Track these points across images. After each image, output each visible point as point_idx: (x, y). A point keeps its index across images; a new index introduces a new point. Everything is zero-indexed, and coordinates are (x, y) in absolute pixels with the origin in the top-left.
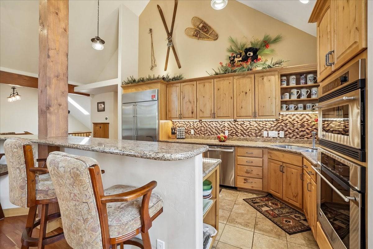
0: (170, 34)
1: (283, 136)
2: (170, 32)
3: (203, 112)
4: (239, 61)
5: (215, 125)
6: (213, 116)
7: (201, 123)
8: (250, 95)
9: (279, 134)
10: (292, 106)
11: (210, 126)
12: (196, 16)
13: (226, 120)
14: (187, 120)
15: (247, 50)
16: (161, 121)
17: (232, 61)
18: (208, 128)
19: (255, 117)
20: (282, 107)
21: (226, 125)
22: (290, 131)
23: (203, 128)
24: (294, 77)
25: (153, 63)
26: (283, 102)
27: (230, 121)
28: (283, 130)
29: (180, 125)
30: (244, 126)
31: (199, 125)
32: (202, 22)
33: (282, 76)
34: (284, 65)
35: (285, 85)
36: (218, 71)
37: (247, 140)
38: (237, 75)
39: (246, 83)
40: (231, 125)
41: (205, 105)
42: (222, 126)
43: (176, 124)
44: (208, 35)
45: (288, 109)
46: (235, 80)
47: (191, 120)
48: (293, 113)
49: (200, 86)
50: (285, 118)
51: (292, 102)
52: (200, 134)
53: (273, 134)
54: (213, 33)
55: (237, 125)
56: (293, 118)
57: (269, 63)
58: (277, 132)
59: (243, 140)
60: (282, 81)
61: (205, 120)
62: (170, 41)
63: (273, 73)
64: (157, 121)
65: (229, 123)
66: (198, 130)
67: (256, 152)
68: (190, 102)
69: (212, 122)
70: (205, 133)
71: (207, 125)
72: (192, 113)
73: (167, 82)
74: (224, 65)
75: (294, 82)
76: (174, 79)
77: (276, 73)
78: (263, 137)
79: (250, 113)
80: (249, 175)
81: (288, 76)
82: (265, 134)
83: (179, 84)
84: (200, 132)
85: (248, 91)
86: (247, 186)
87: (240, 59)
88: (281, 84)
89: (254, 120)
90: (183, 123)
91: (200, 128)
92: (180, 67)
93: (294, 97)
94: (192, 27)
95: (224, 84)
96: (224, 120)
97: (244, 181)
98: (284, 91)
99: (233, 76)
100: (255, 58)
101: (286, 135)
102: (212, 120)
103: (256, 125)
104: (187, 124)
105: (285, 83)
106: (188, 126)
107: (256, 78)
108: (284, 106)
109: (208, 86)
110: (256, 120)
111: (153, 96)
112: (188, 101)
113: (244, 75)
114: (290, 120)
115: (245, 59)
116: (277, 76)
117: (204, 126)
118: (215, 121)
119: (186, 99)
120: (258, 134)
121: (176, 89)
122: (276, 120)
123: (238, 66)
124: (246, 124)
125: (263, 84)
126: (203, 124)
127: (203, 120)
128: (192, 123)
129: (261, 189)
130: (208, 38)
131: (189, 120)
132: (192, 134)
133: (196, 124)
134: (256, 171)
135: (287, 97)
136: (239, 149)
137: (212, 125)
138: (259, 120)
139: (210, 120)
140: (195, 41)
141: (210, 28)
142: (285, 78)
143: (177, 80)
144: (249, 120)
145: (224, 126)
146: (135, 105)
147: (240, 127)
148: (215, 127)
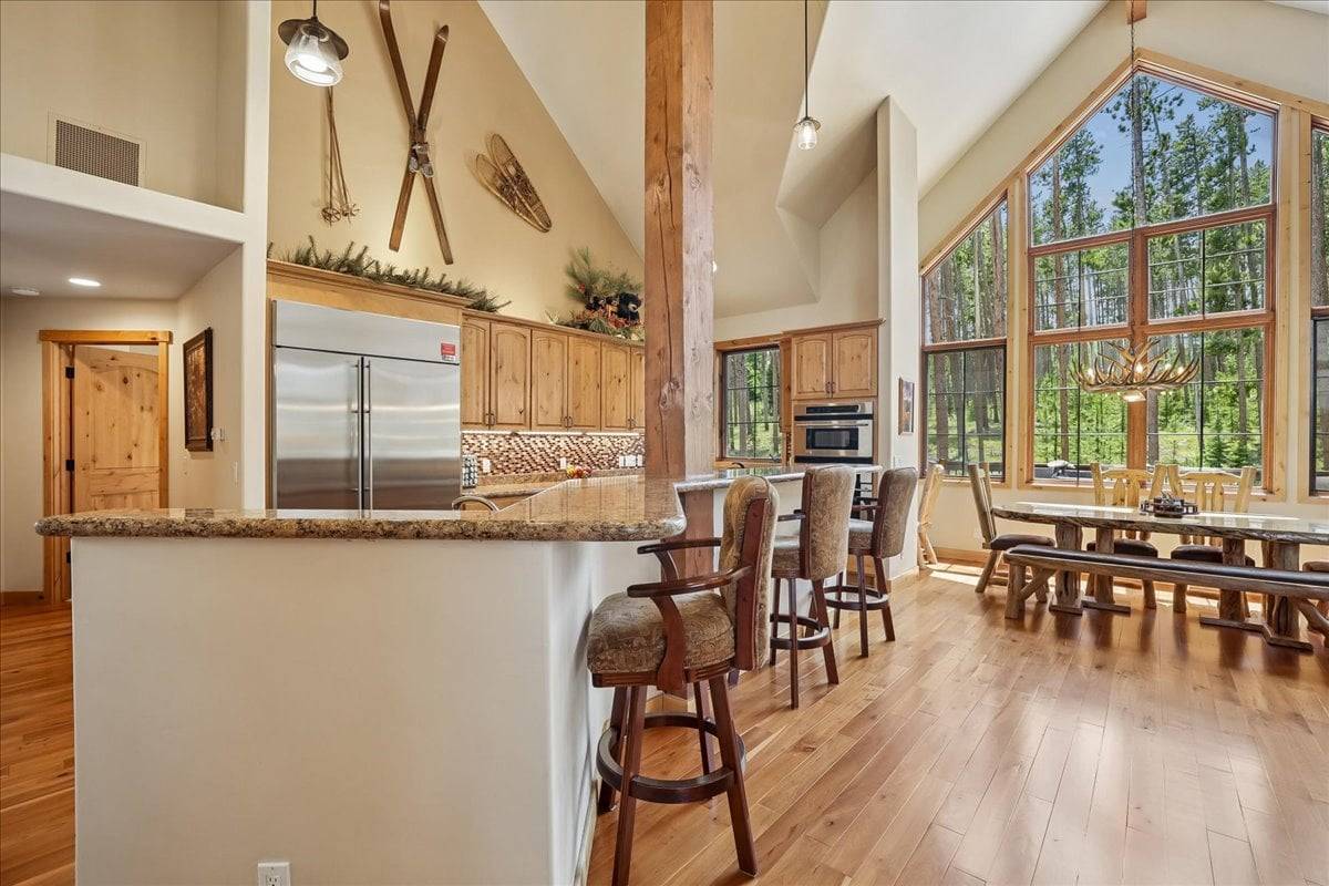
0: (417, 127)
2: (416, 120)
5: (540, 445)
7: (507, 441)
11: (528, 449)
12: (501, 139)
14: (471, 432)
15: (628, 298)
18: (524, 453)
21: (562, 444)
23: (512, 455)
30: (591, 446)
31: (504, 445)
40: (571, 445)
42: (553, 448)
46: (603, 350)
52: (507, 471)
54: (541, 210)
55: (580, 446)
62: (418, 155)
65: (567, 439)
66: (501, 459)
69: (534, 436)
70: (519, 466)
71: (522, 446)
78: (618, 467)
82: (621, 461)
83: (488, 323)
84: (505, 464)
85: (622, 377)
91: (505, 454)
94: (489, 157)
95: (587, 353)
99: (602, 340)
103: (609, 444)
104: (471, 442)
107: (634, 355)
111: (446, 349)
112: (510, 377)
117: (517, 449)
118: (541, 437)
120: (612, 462)
124: (596, 441)
126: (514, 444)
131: (476, 432)
132: (485, 471)
133: (496, 442)
137: (533, 446)
141: (535, 192)
143: (483, 308)
144: (600, 434)
145: (559, 448)
146: (362, 366)
147: (585, 449)
148: (541, 450)
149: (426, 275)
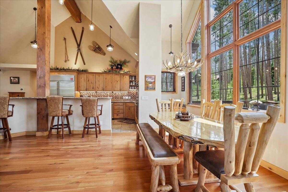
0: (79, 45)
1: (130, 98)
2: (79, 44)
3: (98, 88)
4: (115, 68)
6: (103, 90)
7: (96, 93)
8: (119, 82)
9: (129, 97)
10: (133, 87)
12: (95, 41)
13: (109, 92)
14: (89, 92)
15: (118, 65)
16: (76, 92)
17: (112, 68)
18: (100, 96)
19: (121, 91)
20: (130, 88)
21: (108, 94)
22: (133, 97)
23: (97, 96)
24: (134, 77)
25: (67, 58)
26: (130, 86)
27: (110, 93)
28: (130, 96)
29: (84, 94)
30: (116, 95)
31: (95, 94)
32: (97, 44)
33: (130, 76)
34: (131, 72)
35: (131, 80)
36: (106, 71)
37: (117, 100)
38: (114, 74)
39: (117, 77)
40: (111, 94)
41: (99, 85)
42: (106, 95)
43: (82, 93)
44: (100, 52)
45: (132, 89)
46: (113, 76)
47: (91, 92)
48: (133, 90)
49: (97, 76)
50: (131, 92)
51: (133, 86)
53: (127, 98)
54: (103, 52)
55: (113, 94)
56: (134, 92)
57: (126, 71)
58: (128, 97)
59: (115, 100)
60: (130, 78)
61: (98, 92)
62: (79, 50)
63: (127, 75)
64: (74, 92)
67: (121, 104)
68: (92, 83)
71: (99, 94)
72: (93, 88)
73: (79, 72)
74: (109, 69)
75: (134, 79)
76: (83, 71)
77: (128, 75)
78: (123, 99)
79: (119, 89)
80: (119, 113)
81: (132, 76)
82: (124, 98)
83: (86, 74)
85: (118, 81)
86: (118, 117)
87: (115, 67)
88: (130, 79)
89: (120, 92)
90: (87, 93)
92: (85, 64)
93: (134, 84)
94: (92, 45)
95: (109, 77)
96: (108, 92)
97: (117, 115)
98: (131, 82)
99: (112, 74)
100: (121, 69)
101: (131, 98)
102: (102, 92)
103: (121, 94)
105: (131, 79)
106: (89, 94)
107: (121, 76)
108: (131, 87)
109: (101, 77)
110: (121, 92)
111: (72, 79)
112: (91, 82)
113: (117, 74)
114: (133, 92)
115: (117, 68)
116: (128, 76)
118: (104, 93)
119: (90, 81)
120: (122, 98)
121: (84, 76)
122: (128, 92)
123: (114, 70)
125: (124, 78)
126: (97, 94)
127: (97, 92)
128: (91, 93)
129: (123, 117)
130: (101, 54)
134: (121, 111)
135: (131, 84)
136: (115, 103)
137: (102, 94)
138: (122, 92)
139: (101, 92)
140: (94, 53)
141: (102, 49)
142: (131, 77)
143: (85, 71)
144: (118, 92)
145: (108, 95)
146: (58, 83)
147: (114, 95)
148: (103, 95)
149: (69, 68)
